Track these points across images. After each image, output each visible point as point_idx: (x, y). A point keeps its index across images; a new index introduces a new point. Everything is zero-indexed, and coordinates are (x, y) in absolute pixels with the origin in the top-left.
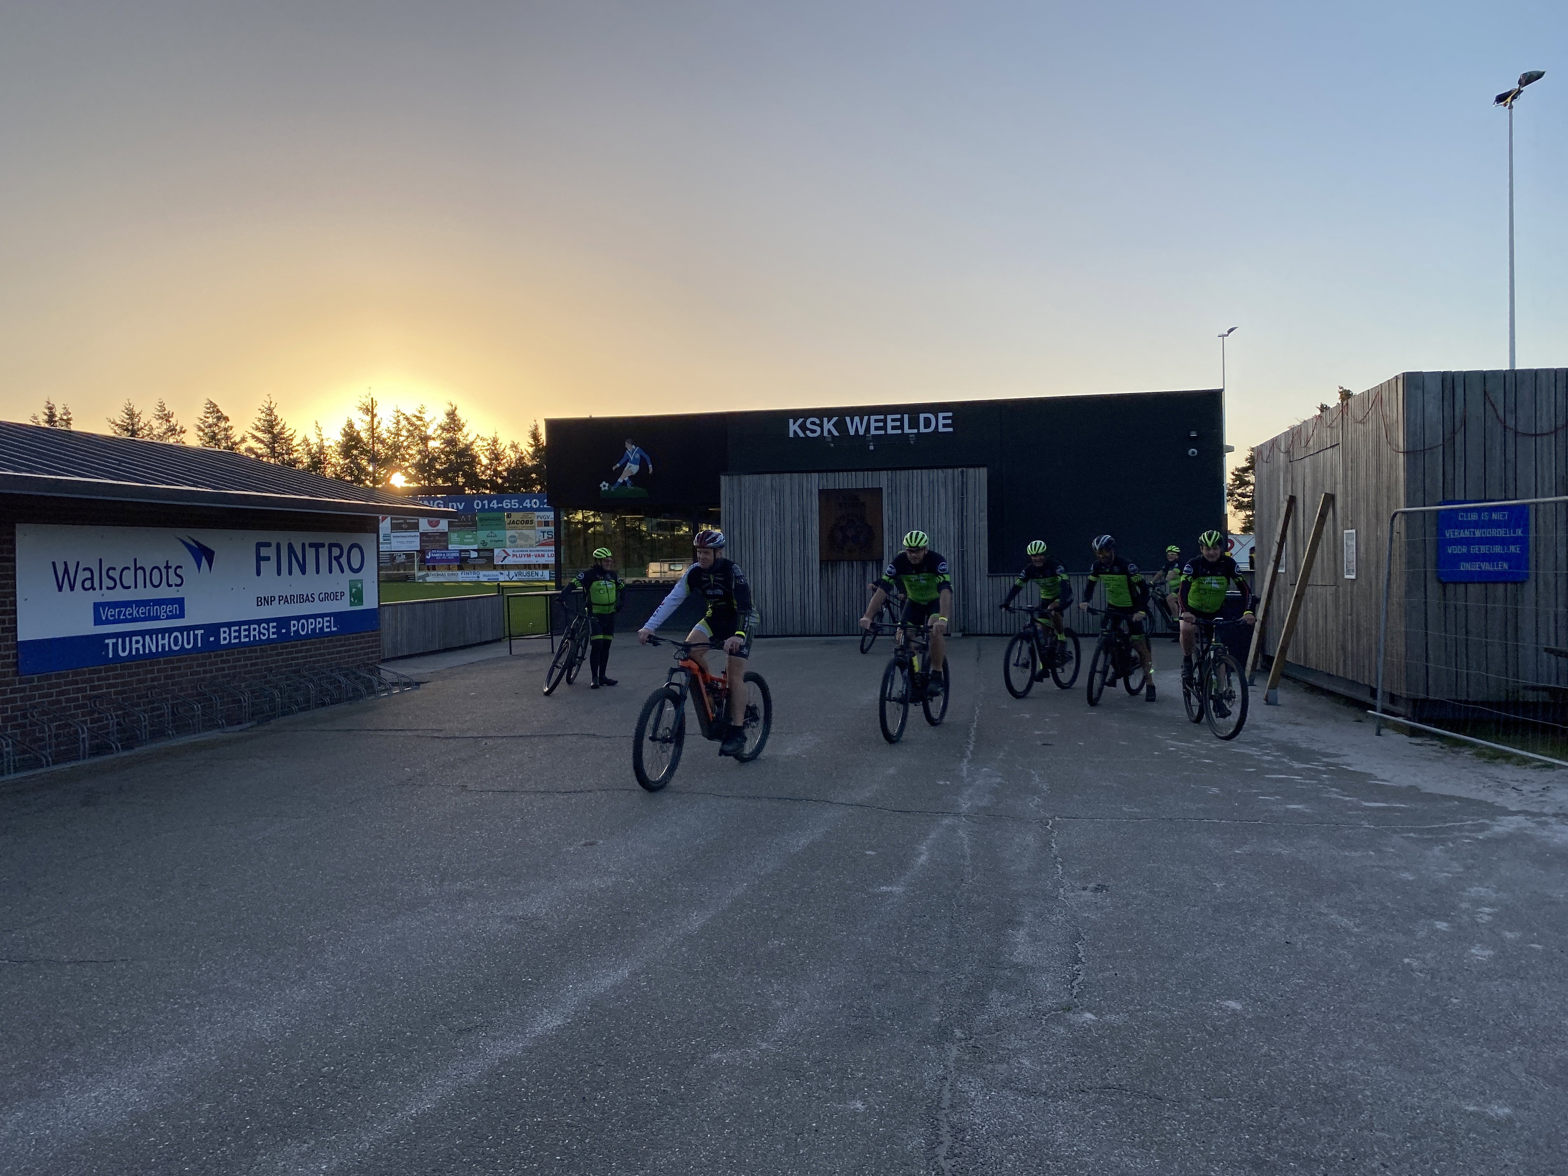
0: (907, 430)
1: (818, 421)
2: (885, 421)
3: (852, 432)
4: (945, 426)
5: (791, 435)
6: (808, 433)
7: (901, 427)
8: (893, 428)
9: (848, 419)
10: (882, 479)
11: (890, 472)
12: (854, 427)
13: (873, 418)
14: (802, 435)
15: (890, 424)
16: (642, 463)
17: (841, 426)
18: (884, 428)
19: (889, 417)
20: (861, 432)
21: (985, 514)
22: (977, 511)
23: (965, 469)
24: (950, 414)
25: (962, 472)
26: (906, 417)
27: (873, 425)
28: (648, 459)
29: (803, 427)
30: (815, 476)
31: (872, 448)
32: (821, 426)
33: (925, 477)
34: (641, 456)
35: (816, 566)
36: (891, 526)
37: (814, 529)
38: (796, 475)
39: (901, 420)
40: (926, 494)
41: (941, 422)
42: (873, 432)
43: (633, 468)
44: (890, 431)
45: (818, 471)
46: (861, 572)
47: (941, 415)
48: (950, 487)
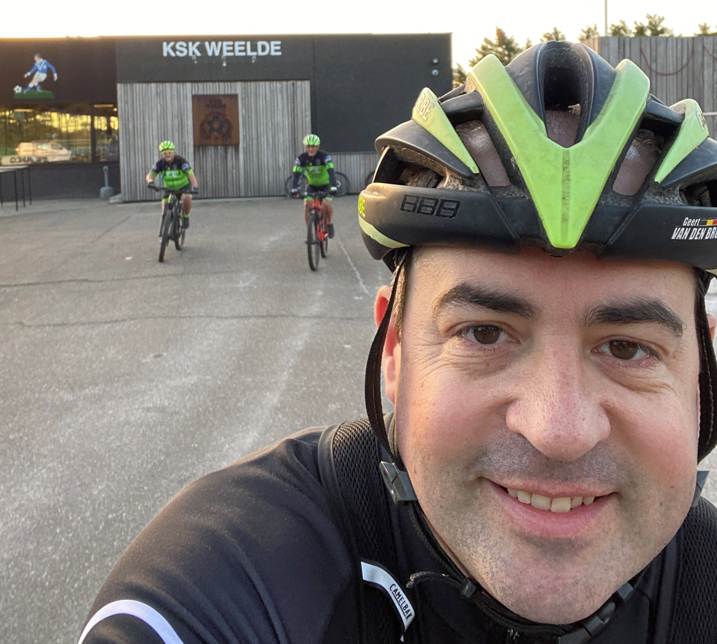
0: (249, 53)
1: (185, 45)
2: (233, 46)
3: (210, 53)
4: (276, 51)
5: (165, 54)
6: (178, 53)
7: (245, 51)
8: (240, 51)
10: (238, 88)
11: (241, 83)
12: (212, 49)
13: (225, 43)
14: (173, 54)
15: (237, 49)
16: (49, 72)
17: (201, 48)
18: (233, 51)
19: (237, 44)
20: (217, 53)
21: (308, 113)
22: (304, 111)
23: (295, 82)
24: (278, 43)
25: (293, 84)
26: (249, 44)
27: (225, 49)
28: (53, 69)
29: (174, 49)
30: (189, 85)
31: (225, 65)
32: (187, 48)
33: (267, 87)
34: (48, 67)
35: (191, 150)
36: (244, 121)
37: (189, 123)
38: (174, 85)
39: (245, 46)
40: (268, 98)
41: (273, 48)
42: (225, 54)
43: (41, 77)
44: (238, 54)
45: (191, 82)
46: (223, 153)
47: (273, 43)
48: (285, 93)
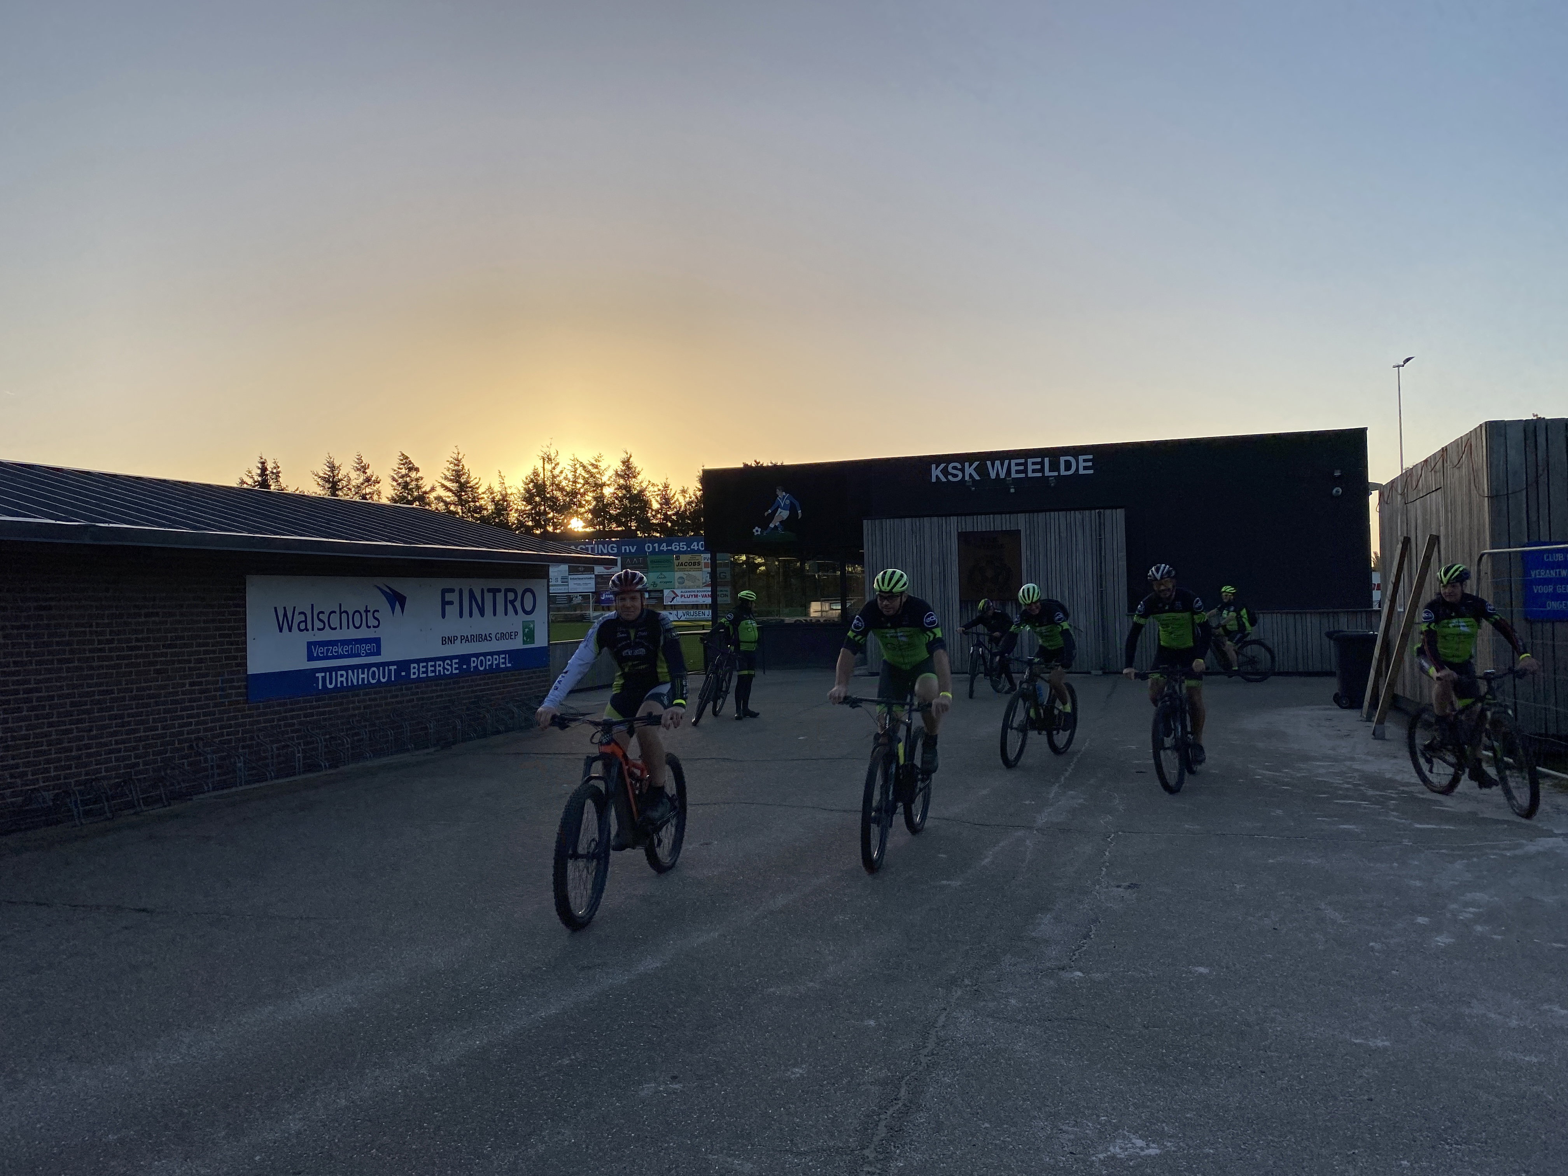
0: (1047, 473)
1: (959, 466)
2: (1025, 464)
3: (993, 475)
4: (1085, 468)
5: (934, 480)
6: (950, 477)
7: (1042, 470)
8: (1034, 471)
9: (989, 463)
10: (1021, 521)
11: (1027, 515)
12: (996, 471)
13: (1013, 462)
14: (944, 480)
15: (1030, 467)
16: (792, 509)
17: (982, 470)
18: (1025, 471)
19: (1030, 461)
20: (1002, 475)
21: (1123, 554)
22: (1115, 551)
23: (1102, 511)
24: (1091, 457)
25: (1099, 513)
26: (1047, 460)
27: (1014, 468)
28: (797, 503)
29: (945, 472)
30: (954, 519)
31: (1012, 490)
32: (962, 470)
33: (1062, 520)
34: (791, 501)
37: (954, 570)
38: (935, 519)
39: (1042, 463)
40: (1063, 535)
41: (1082, 464)
42: (1014, 475)
43: (784, 514)
44: (1030, 474)
45: (957, 515)
47: (1081, 458)
48: (1087, 528)
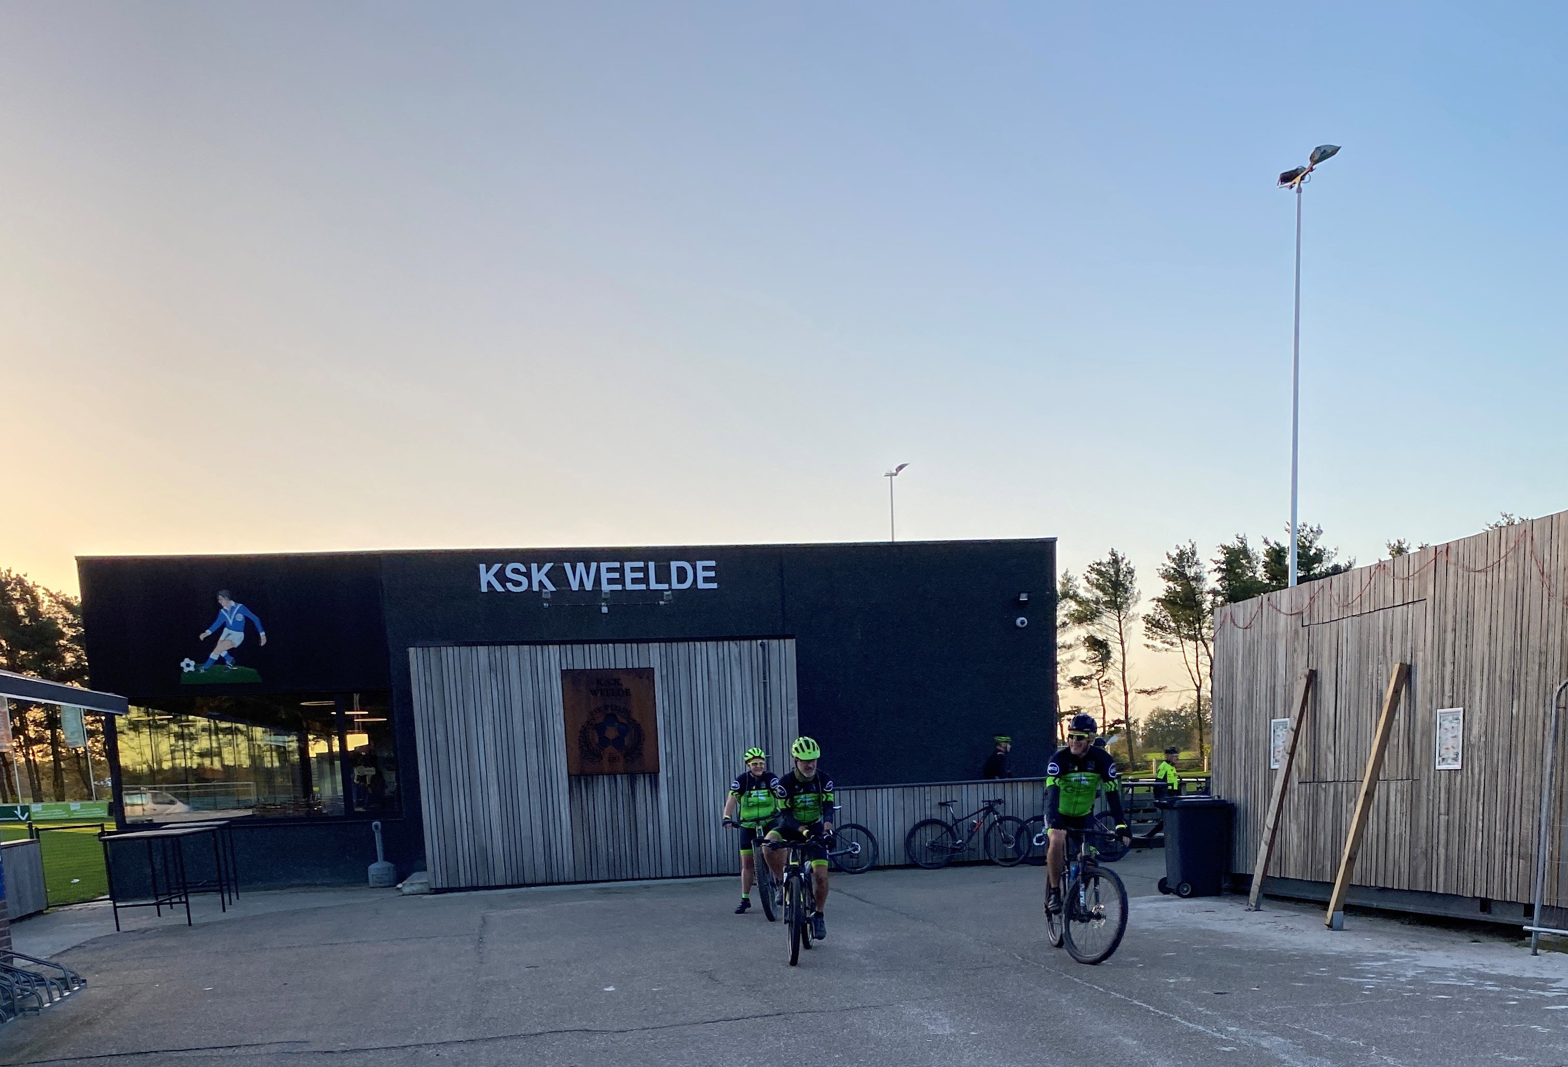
0: (654, 586)
1: (523, 569)
2: (621, 570)
3: (575, 586)
4: (706, 580)
5: (484, 589)
6: (509, 585)
7: (646, 580)
8: (634, 581)
9: (567, 566)
10: (646, 655)
12: (578, 578)
13: (604, 566)
14: (499, 588)
15: (629, 576)
17: (557, 576)
18: (621, 580)
19: (628, 565)
20: (589, 586)
21: (794, 706)
22: (785, 701)
23: (764, 641)
24: (713, 563)
25: (762, 645)
26: (652, 565)
27: (605, 576)
28: (257, 622)
29: (501, 577)
30: (554, 649)
31: (605, 610)
32: (528, 575)
34: (246, 618)
35: (564, 783)
36: (668, 724)
37: (558, 728)
39: (645, 570)
40: (714, 677)
41: (701, 574)
42: (606, 587)
43: (234, 638)
44: (629, 586)
46: (627, 790)
47: (700, 564)
48: (747, 666)
